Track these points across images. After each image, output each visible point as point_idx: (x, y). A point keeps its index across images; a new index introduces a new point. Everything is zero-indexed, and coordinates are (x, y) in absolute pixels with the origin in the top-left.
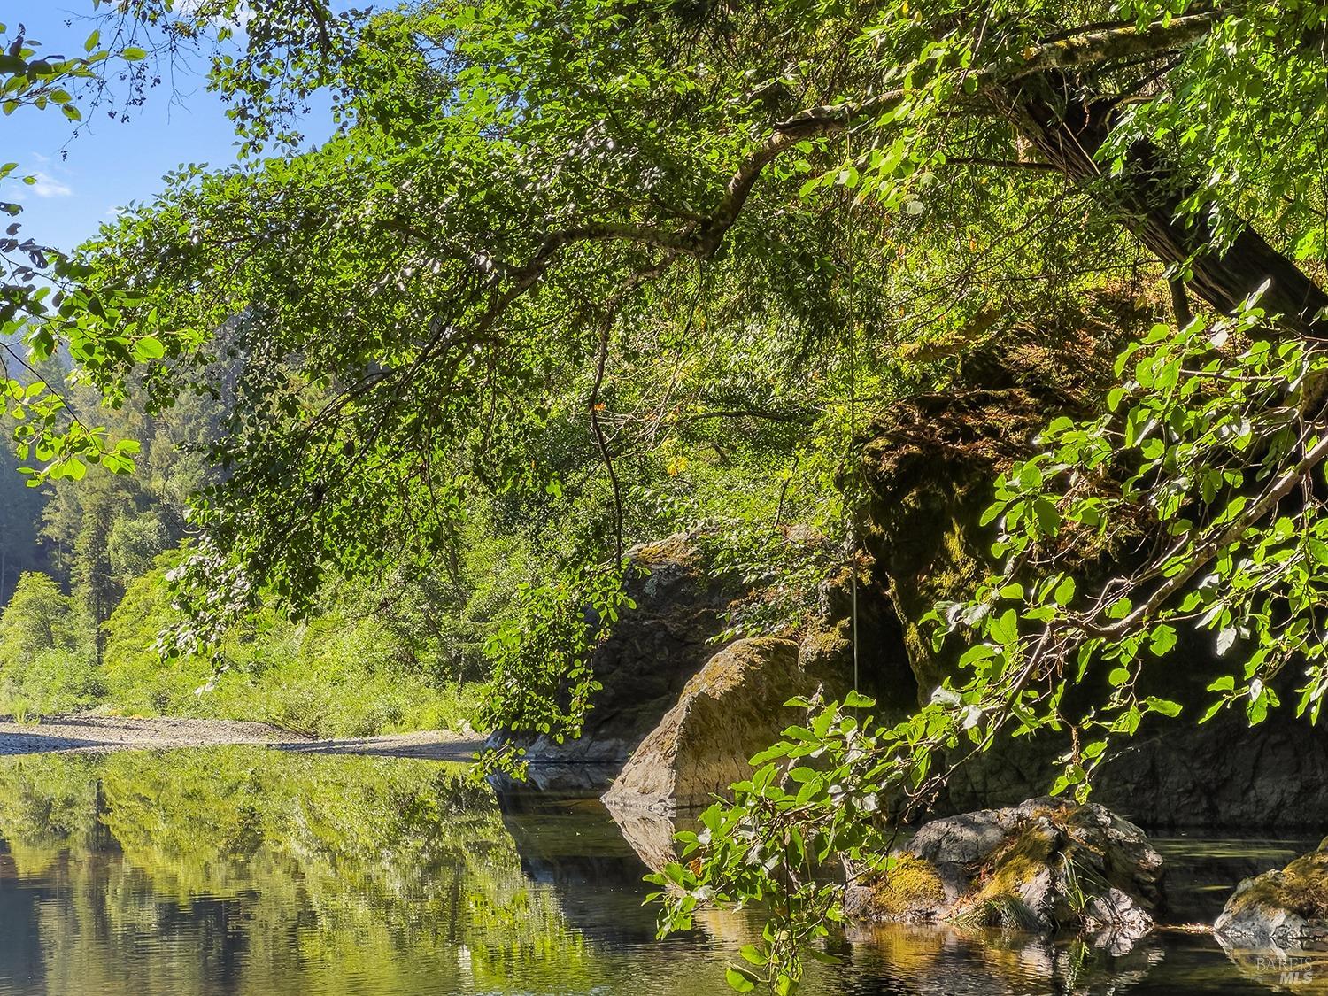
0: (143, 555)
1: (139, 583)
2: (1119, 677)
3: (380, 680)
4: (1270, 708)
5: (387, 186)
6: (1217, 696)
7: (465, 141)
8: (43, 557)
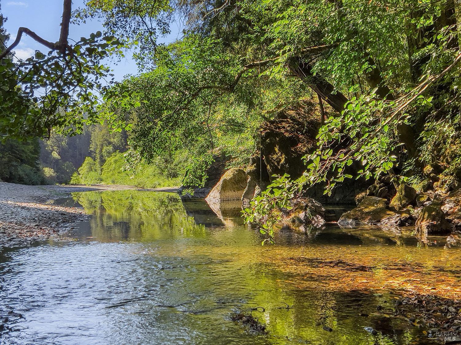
0: (109, 154)
1: (109, 159)
2: (340, 170)
3: (157, 177)
4: (370, 176)
5: (167, 78)
6: (360, 174)
7: (183, 69)
8: (90, 154)
